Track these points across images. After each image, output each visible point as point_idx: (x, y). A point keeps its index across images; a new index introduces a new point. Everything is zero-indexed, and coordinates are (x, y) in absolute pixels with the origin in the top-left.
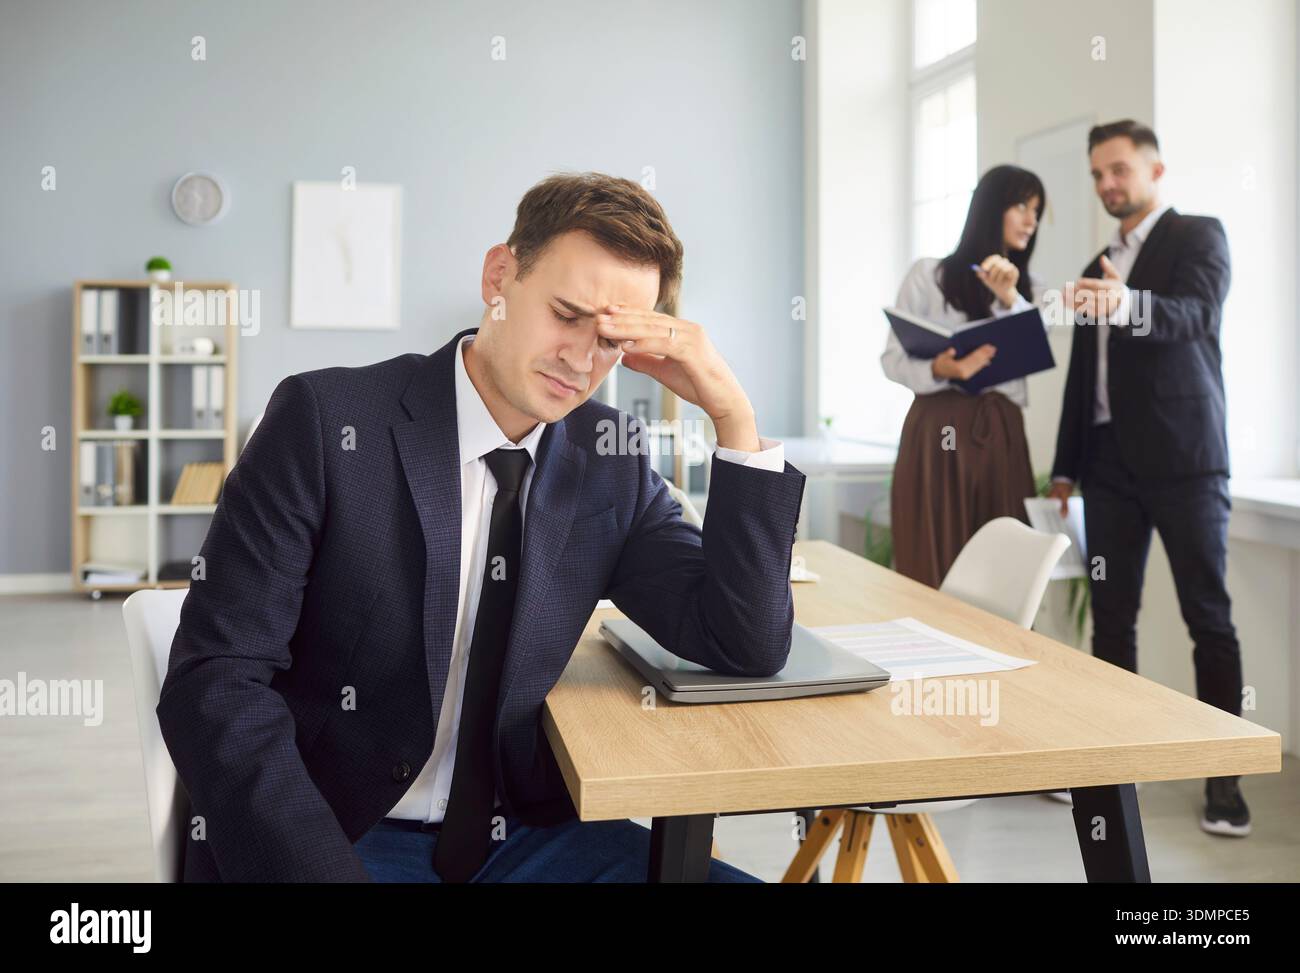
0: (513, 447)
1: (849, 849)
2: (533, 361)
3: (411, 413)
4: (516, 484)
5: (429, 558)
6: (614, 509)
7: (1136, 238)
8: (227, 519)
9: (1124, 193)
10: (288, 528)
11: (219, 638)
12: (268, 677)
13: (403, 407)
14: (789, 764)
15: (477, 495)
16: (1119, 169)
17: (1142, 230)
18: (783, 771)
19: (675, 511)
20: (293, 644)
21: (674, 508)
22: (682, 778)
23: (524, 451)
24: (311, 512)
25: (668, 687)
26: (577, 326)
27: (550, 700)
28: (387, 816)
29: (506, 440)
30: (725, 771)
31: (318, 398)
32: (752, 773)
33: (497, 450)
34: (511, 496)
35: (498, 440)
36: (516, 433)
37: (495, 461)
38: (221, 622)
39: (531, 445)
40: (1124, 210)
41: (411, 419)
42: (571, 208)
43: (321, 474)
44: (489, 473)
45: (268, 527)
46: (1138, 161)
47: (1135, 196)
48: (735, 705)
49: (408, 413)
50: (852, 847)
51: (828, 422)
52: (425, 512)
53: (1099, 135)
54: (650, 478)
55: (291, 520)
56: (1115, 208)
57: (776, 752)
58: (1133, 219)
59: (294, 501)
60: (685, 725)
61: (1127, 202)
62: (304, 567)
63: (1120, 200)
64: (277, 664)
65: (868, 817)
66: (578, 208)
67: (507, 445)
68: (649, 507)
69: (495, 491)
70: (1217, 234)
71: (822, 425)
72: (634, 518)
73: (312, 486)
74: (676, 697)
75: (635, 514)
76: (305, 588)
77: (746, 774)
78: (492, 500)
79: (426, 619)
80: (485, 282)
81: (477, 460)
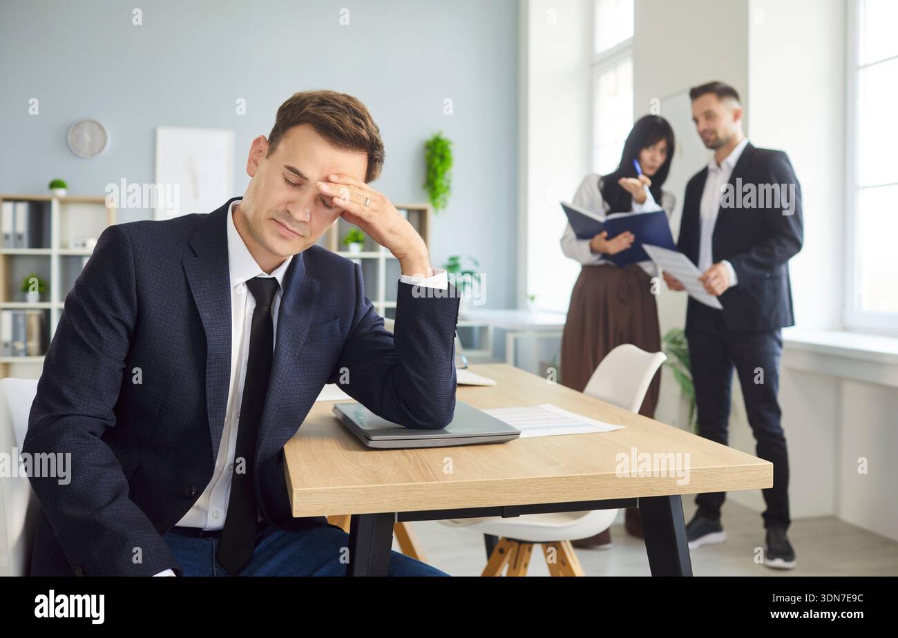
0: (266, 276)
1: (515, 567)
2: (269, 211)
3: (196, 251)
4: (268, 300)
5: (209, 347)
6: (338, 320)
7: (728, 165)
8: (68, 321)
9: (714, 132)
10: (111, 326)
11: (64, 401)
12: (101, 431)
13: (190, 246)
14: (438, 480)
15: (242, 308)
16: (709, 116)
17: (732, 159)
18: (433, 485)
19: (379, 322)
20: (117, 409)
21: (378, 320)
22: (364, 488)
23: (274, 279)
24: (128, 318)
25: (367, 438)
26: (301, 189)
27: (286, 447)
28: (177, 525)
29: (261, 271)
30: (394, 485)
31: (131, 239)
32: (412, 486)
33: (255, 278)
34: (265, 309)
35: (256, 271)
36: (269, 267)
37: (254, 285)
38: (67, 392)
39: (279, 275)
40: (716, 144)
41: (196, 255)
42: (302, 109)
43: (134, 290)
44: (250, 294)
45: (98, 327)
46: (724, 109)
47: (721, 134)
48: (413, 450)
49: (194, 252)
50: (517, 565)
51: (532, 298)
52: (206, 317)
53: (696, 93)
54: (363, 301)
55: (112, 320)
56: (710, 144)
57: (431, 474)
58: (722, 150)
59: (115, 308)
60: (374, 460)
61: (717, 139)
62: (124, 354)
63: (712, 137)
64: (107, 422)
65: (528, 546)
66: (307, 108)
67: (262, 274)
68: (363, 318)
69: (254, 306)
70: (783, 162)
71: (529, 301)
72: (351, 327)
73: (127, 298)
74: (371, 444)
75: (352, 324)
76: (124, 369)
77: (407, 486)
78: (252, 312)
79: (208, 389)
80: (249, 162)
81: (241, 285)
